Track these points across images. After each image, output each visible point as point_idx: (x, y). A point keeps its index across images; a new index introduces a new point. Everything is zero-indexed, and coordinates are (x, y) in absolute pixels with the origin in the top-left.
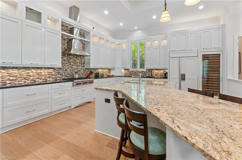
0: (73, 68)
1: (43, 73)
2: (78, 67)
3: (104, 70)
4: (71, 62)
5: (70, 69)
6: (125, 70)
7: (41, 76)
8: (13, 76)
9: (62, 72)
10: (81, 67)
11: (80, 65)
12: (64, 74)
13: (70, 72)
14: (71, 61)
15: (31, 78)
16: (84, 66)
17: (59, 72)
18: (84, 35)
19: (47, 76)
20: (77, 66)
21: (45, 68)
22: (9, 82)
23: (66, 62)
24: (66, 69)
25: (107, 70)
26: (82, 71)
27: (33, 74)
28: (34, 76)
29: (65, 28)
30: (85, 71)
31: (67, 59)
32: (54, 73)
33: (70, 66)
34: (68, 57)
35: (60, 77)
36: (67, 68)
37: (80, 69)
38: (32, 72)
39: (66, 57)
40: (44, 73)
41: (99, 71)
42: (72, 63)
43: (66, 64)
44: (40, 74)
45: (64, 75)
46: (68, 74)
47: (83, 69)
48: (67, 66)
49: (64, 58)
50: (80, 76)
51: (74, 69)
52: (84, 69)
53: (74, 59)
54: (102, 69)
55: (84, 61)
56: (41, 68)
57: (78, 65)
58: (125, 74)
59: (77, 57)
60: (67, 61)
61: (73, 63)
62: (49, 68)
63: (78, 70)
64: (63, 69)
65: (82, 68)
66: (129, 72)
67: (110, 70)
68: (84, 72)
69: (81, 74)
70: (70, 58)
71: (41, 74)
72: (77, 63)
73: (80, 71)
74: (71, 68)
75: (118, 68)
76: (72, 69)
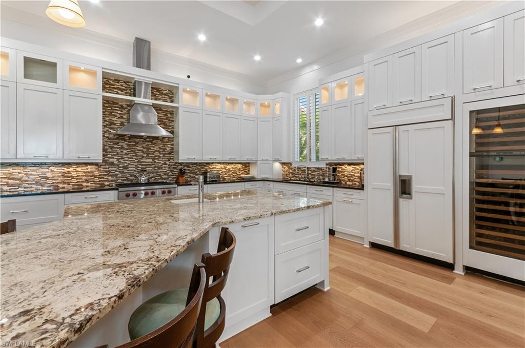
0: (144, 162)
1: (73, 173)
2: (155, 161)
3: (228, 167)
4: (139, 150)
5: (136, 165)
6: (284, 166)
7: (70, 179)
8: (13, 179)
9: (116, 171)
10: (163, 160)
11: (162, 156)
12: (120, 175)
13: (135, 171)
14: (137, 148)
15: (50, 182)
16: (173, 159)
17: (109, 171)
18: (173, 94)
19: (83, 178)
20: (154, 159)
21: (77, 164)
23: (125, 151)
24: (126, 164)
25: (239, 165)
26: (166, 168)
27: (54, 175)
28: (55, 178)
29: (122, 86)
30: (174, 168)
31: (128, 145)
32: (97, 173)
33: (136, 159)
34: (129, 142)
35: (112, 181)
36: (127, 162)
37: (162, 165)
38: (50, 171)
39: (125, 141)
40: (75, 173)
41: (213, 168)
42: (140, 153)
43: (127, 154)
44: (66, 175)
45: (120, 177)
46: (131, 175)
47: (169, 165)
48: (129, 158)
49: (120, 144)
50: (162, 178)
51: (145, 165)
52: (172, 165)
54: (224, 163)
55: (173, 148)
56: (69, 164)
57: (156, 156)
58: (283, 175)
59: (154, 140)
60: (127, 149)
61: (143, 152)
62: (86, 164)
63: (154, 167)
64: (118, 165)
65: (167, 162)
66: (291, 171)
67: (249, 166)
68: (172, 171)
69: (165, 174)
70: (135, 142)
71: (70, 175)
72: (154, 152)
73: (159, 168)
74: (137, 162)
75: (263, 160)
76: (140, 165)
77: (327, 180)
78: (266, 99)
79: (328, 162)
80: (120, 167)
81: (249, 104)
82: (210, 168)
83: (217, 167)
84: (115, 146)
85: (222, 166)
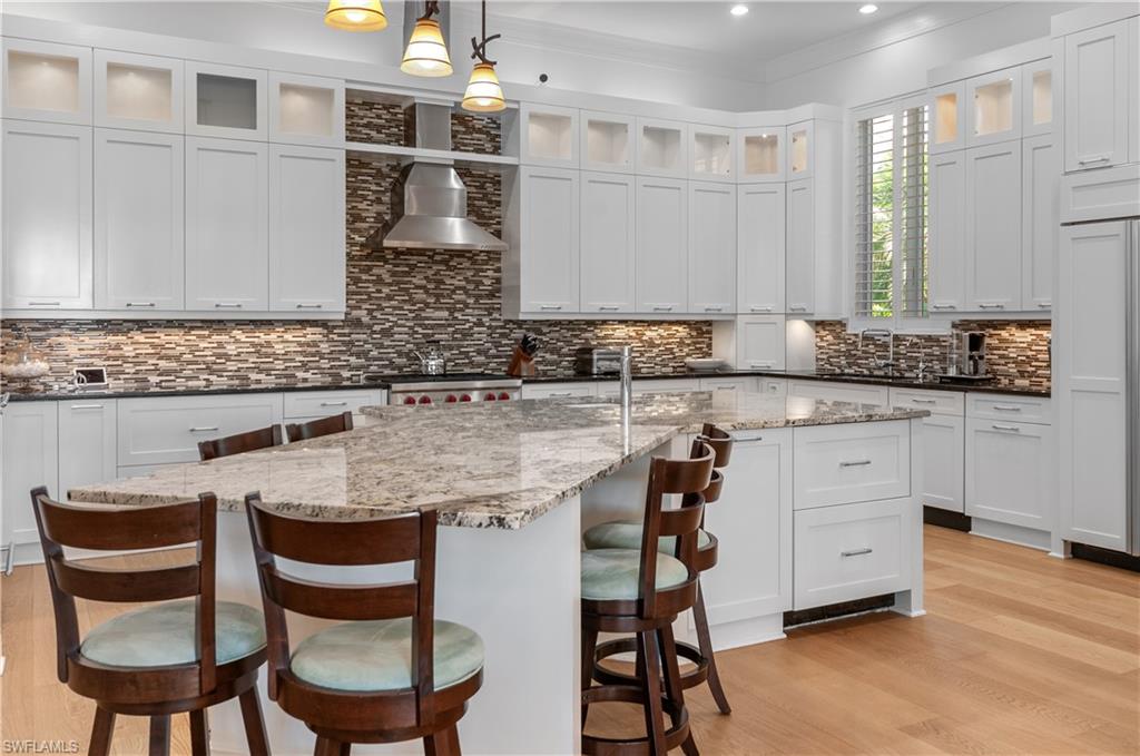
0: (427, 319)
1: (276, 346)
2: (456, 315)
3: (650, 334)
4: (417, 287)
5: (410, 328)
6: (823, 333)
7: (271, 360)
8: (168, 358)
9: (366, 342)
10: (476, 312)
11: (471, 301)
12: (374, 353)
13: (408, 342)
14: (414, 280)
15: (231, 366)
16: (499, 309)
17: (351, 343)
18: (499, 127)
19: (297, 359)
20: (452, 310)
21: (285, 323)
22: (158, 379)
23: (386, 290)
24: (387, 325)
25: (680, 329)
26: (481, 334)
27: (240, 350)
28: (243, 357)
29: (379, 117)
30: (503, 335)
31: (394, 274)
32: (326, 346)
33: (410, 311)
34: (396, 265)
35: (358, 369)
36: (391, 318)
37: (471, 328)
38: (233, 340)
39: (386, 262)
40: (281, 346)
41: (606, 337)
42: (420, 295)
43: (389, 298)
44: (263, 350)
45: (375, 359)
46: (400, 354)
47: (489, 327)
48: (395, 308)
49: (375, 271)
50: (471, 362)
51: (432, 327)
52: (497, 327)
53: (430, 273)
54: (635, 323)
55: (498, 281)
56: (268, 324)
57: (459, 302)
58: (817, 359)
59: (452, 257)
60: (390, 285)
61: (427, 291)
62: (304, 323)
63: (454, 332)
64: (370, 327)
65: (484, 319)
66: (843, 347)
67: (710, 332)
68: (497, 345)
69: (479, 353)
70: (407, 265)
71: (269, 350)
72: (453, 292)
73: (466, 335)
74: (414, 318)
75: (753, 312)
76: (420, 325)
77: (952, 372)
78: (762, 122)
79: (957, 318)
80: (375, 332)
81: (709, 141)
82: (598, 338)
83: (618, 333)
84: (364, 277)
85: (631, 331)
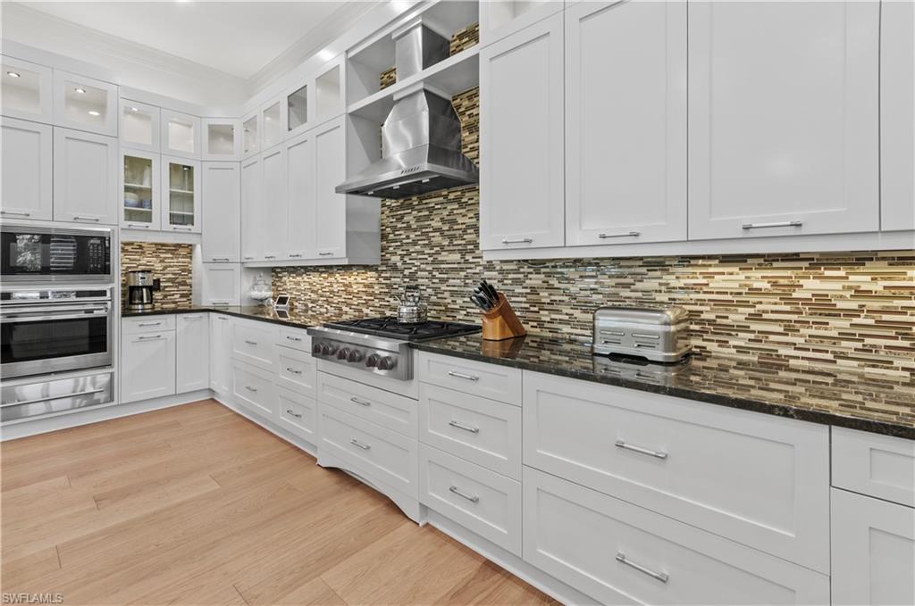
0: (443, 262)
1: (354, 287)
4: (435, 230)
5: (430, 272)
7: (352, 297)
14: (432, 223)
17: (391, 285)
20: (463, 252)
23: (412, 236)
24: (413, 269)
27: (339, 288)
28: (340, 293)
30: (516, 282)
32: (377, 287)
33: (429, 255)
36: (417, 263)
39: (413, 209)
40: (356, 287)
42: (437, 238)
44: (348, 289)
47: (501, 271)
48: (418, 253)
49: (406, 219)
51: (447, 271)
52: (509, 272)
53: (445, 213)
60: (415, 230)
61: (442, 233)
62: (366, 268)
63: (466, 277)
64: (402, 271)
70: (428, 209)
71: (351, 290)
72: (465, 231)
74: (432, 262)
76: (437, 269)
80: (405, 276)
82: (670, 289)
83: (717, 283)
84: (399, 225)
85: (759, 278)
